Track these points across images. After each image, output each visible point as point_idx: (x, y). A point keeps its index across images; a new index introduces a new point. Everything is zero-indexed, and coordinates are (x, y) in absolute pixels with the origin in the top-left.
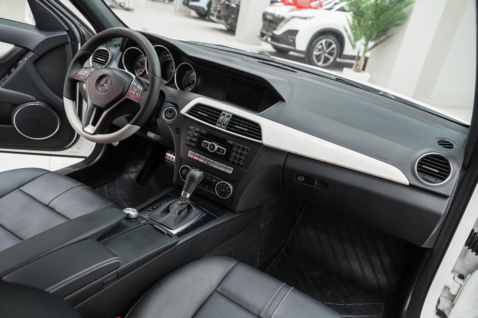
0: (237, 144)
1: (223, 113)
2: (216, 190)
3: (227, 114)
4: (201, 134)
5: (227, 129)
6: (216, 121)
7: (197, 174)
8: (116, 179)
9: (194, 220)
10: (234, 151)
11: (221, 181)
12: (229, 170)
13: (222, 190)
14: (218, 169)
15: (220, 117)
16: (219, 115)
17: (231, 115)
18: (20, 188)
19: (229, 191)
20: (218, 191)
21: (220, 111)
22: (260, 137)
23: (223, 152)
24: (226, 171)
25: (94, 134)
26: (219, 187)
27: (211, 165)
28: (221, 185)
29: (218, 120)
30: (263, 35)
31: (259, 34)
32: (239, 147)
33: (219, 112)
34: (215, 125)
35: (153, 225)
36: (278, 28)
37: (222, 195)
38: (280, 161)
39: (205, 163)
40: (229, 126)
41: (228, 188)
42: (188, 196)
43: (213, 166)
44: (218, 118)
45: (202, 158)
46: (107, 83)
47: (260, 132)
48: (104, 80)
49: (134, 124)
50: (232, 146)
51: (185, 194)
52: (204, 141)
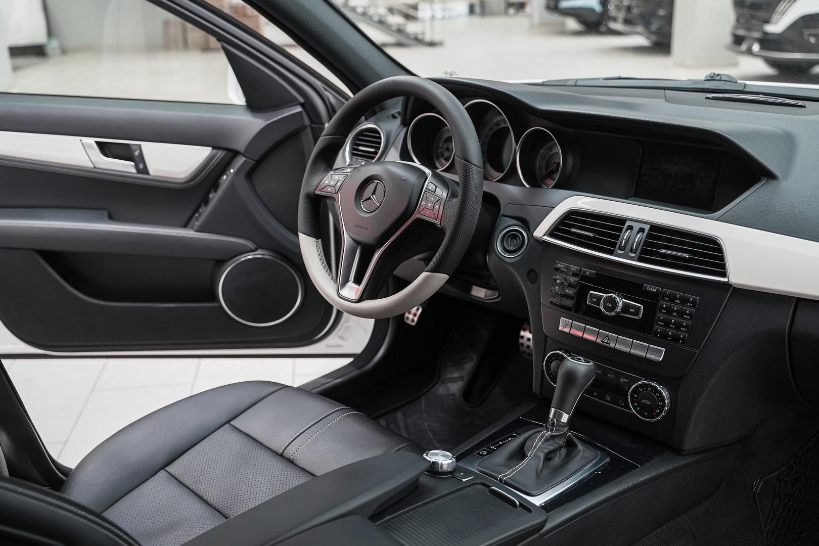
0: (668, 291)
1: (628, 223)
2: (630, 403)
3: (637, 226)
4: (584, 278)
5: (640, 259)
6: (614, 245)
7: (581, 366)
8: (420, 397)
9: (582, 474)
10: (662, 308)
11: (640, 380)
12: (657, 354)
13: (643, 401)
14: (629, 354)
15: (622, 234)
16: (620, 230)
17: (647, 227)
18: (232, 423)
19: (660, 403)
20: (636, 404)
21: (621, 221)
22: (720, 267)
23: (636, 313)
24: (648, 356)
25: (359, 300)
26: (636, 396)
27: (612, 345)
28: (641, 390)
29: (619, 242)
30: (738, 40)
31: (728, 39)
32: (672, 299)
33: (619, 222)
34: (611, 253)
35: (488, 487)
36: (775, 17)
37: (646, 414)
38: (781, 320)
39: (599, 341)
40: (643, 251)
41: (657, 396)
42: (565, 418)
43: (618, 347)
44: (617, 237)
45: (591, 332)
46: (377, 192)
47: (722, 258)
48: (371, 188)
49: (435, 270)
50: (655, 296)
51: (558, 416)
52: (591, 292)
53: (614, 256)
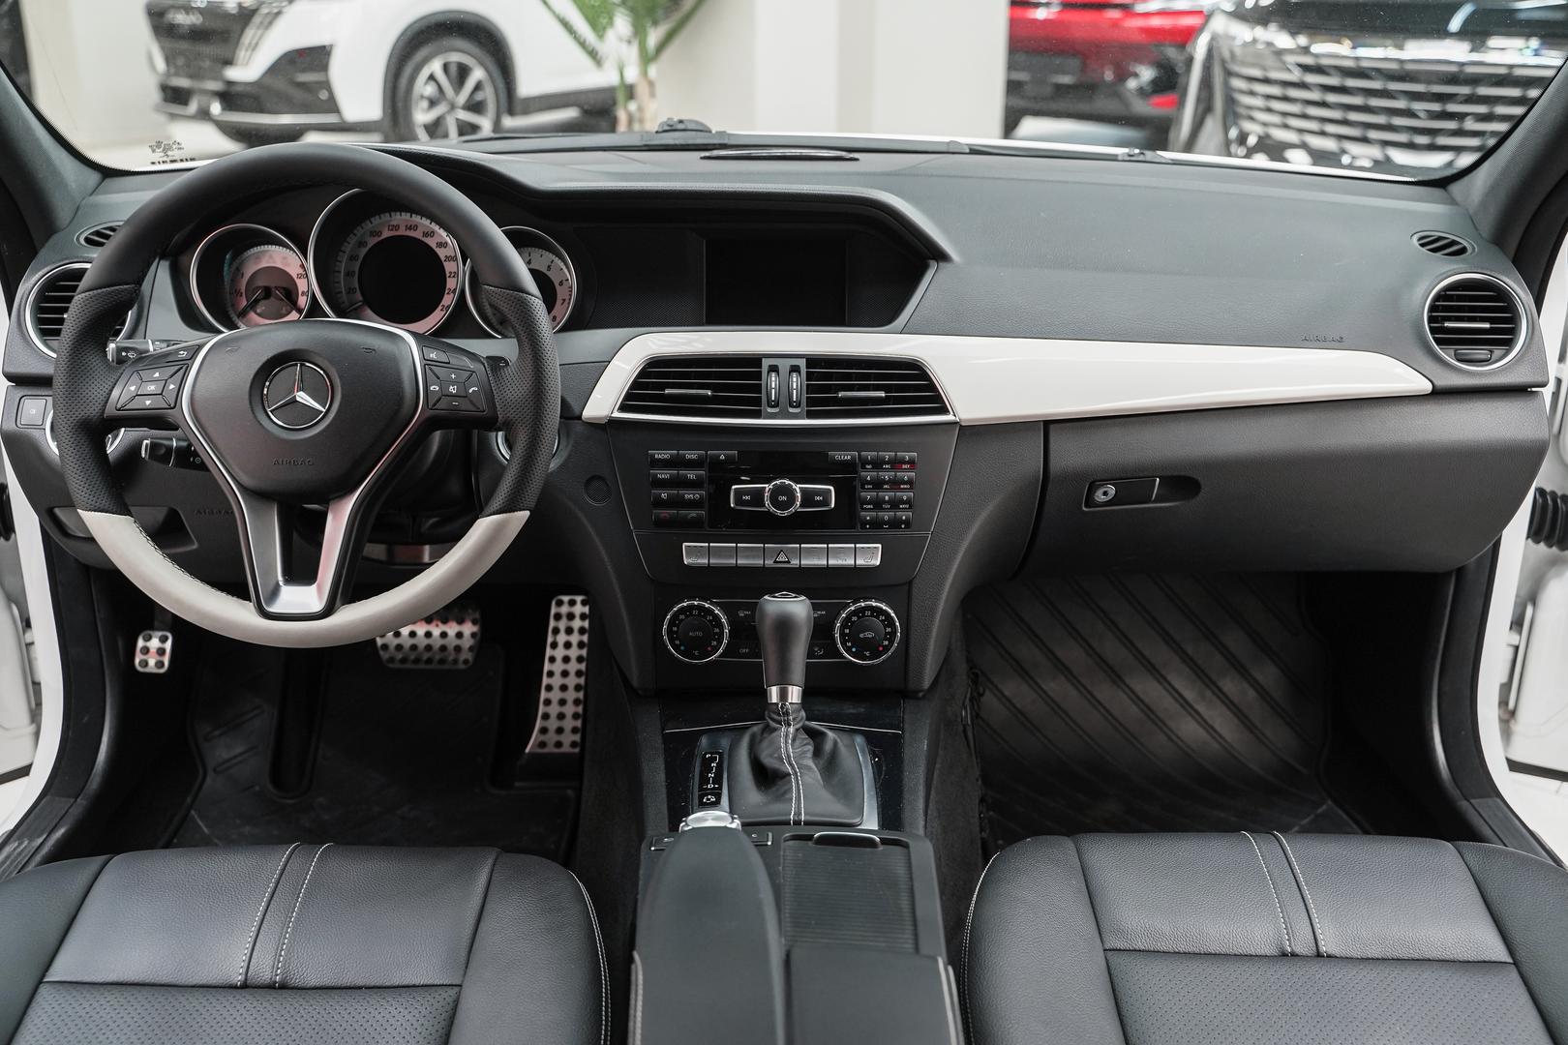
0: (870, 455)
1: (766, 363)
2: (840, 645)
3: (784, 365)
4: (715, 465)
5: (810, 415)
6: (757, 402)
9: (866, 767)
10: (864, 482)
11: (847, 605)
12: (870, 556)
13: (861, 636)
14: (828, 569)
15: (763, 383)
16: (758, 376)
17: (802, 363)
19: (889, 630)
20: (850, 645)
21: (754, 361)
22: (936, 402)
23: (826, 502)
24: (857, 562)
25: (328, 611)
26: (848, 632)
27: (795, 562)
28: (854, 619)
29: (764, 396)
32: (878, 464)
33: (750, 365)
34: (757, 415)
35: (810, 838)
36: (242, 54)
37: (868, 654)
39: (769, 562)
40: (811, 402)
41: (882, 621)
43: (806, 562)
44: (758, 389)
47: (932, 387)
49: (509, 507)
50: (849, 467)
52: (733, 487)
53: (764, 418)
